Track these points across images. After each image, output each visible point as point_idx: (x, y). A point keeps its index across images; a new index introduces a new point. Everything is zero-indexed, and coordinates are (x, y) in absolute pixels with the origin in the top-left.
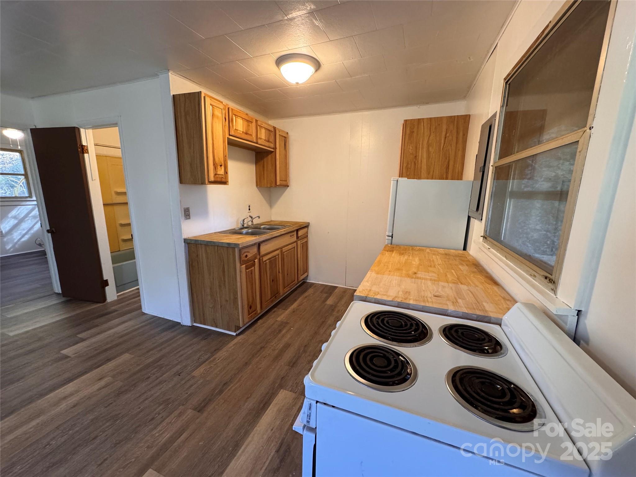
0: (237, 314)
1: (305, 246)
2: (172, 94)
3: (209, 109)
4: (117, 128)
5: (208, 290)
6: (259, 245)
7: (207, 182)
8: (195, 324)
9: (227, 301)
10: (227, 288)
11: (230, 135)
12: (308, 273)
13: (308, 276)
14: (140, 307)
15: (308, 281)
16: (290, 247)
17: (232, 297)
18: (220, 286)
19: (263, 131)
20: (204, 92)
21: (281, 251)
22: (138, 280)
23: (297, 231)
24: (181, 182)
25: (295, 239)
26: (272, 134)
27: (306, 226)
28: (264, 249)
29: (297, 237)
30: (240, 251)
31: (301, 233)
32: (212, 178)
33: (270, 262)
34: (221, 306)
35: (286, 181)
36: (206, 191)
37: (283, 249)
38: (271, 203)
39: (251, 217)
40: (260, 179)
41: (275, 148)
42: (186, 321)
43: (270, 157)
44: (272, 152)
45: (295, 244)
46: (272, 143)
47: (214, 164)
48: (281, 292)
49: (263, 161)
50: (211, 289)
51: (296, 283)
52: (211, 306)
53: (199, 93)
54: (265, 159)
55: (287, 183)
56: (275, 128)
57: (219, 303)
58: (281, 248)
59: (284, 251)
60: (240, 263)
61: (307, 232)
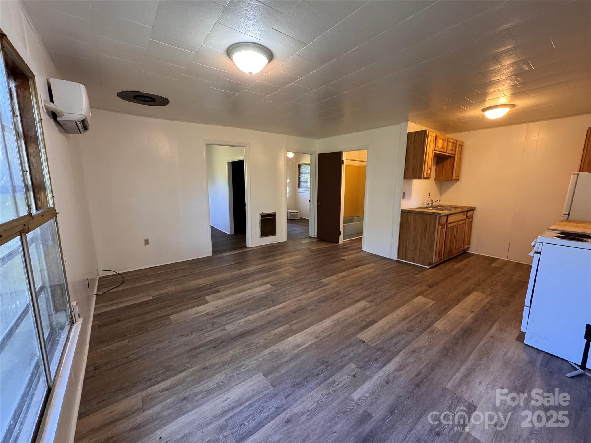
0: (431, 255)
1: (471, 223)
2: (408, 132)
3: (429, 137)
4: (367, 150)
5: (412, 240)
6: (448, 216)
7: (423, 178)
8: (398, 260)
9: (425, 247)
10: (426, 239)
11: (435, 150)
12: (470, 246)
13: (469, 248)
14: (361, 248)
15: (469, 252)
16: (462, 222)
17: (429, 245)
18: (421, 238)
19: (451, 144)
20: (429, 130)
21: (457, 223)
22: (362, 233)
23: (467, 211)
24: (404, 178)
25: (465, 217)
26: (455, 145)
27: (473, 209)
28: (451, 219)
29: (467, 217)
30: (440, 218)
31: (469, 213)
32: (425, 176)
33: (451, 228)
34: (420, 250)
35: (458, 176)
36: (412, 184)
37: (458, 222)
38: (441, 191)
39: (432, 201)
40: (439, 176)
41: (455, 155)
42: (394, 257)
43: (449, 160)
44: (451, 157)
45: (464, 221)
46: (454, 151)
47: (427, 168)
48: (454, 252)
49: (442, 164)
50: (414, 239)
51: (462, 250)
52: (412, 249)
53: (426, 131)
54: (445, 162)
55: (459, 178)
56: (456, 140)
57: (419, 248)
58: (458, 221)
59: (459, 224)
60: (439, 224)
61: (473, 214)
